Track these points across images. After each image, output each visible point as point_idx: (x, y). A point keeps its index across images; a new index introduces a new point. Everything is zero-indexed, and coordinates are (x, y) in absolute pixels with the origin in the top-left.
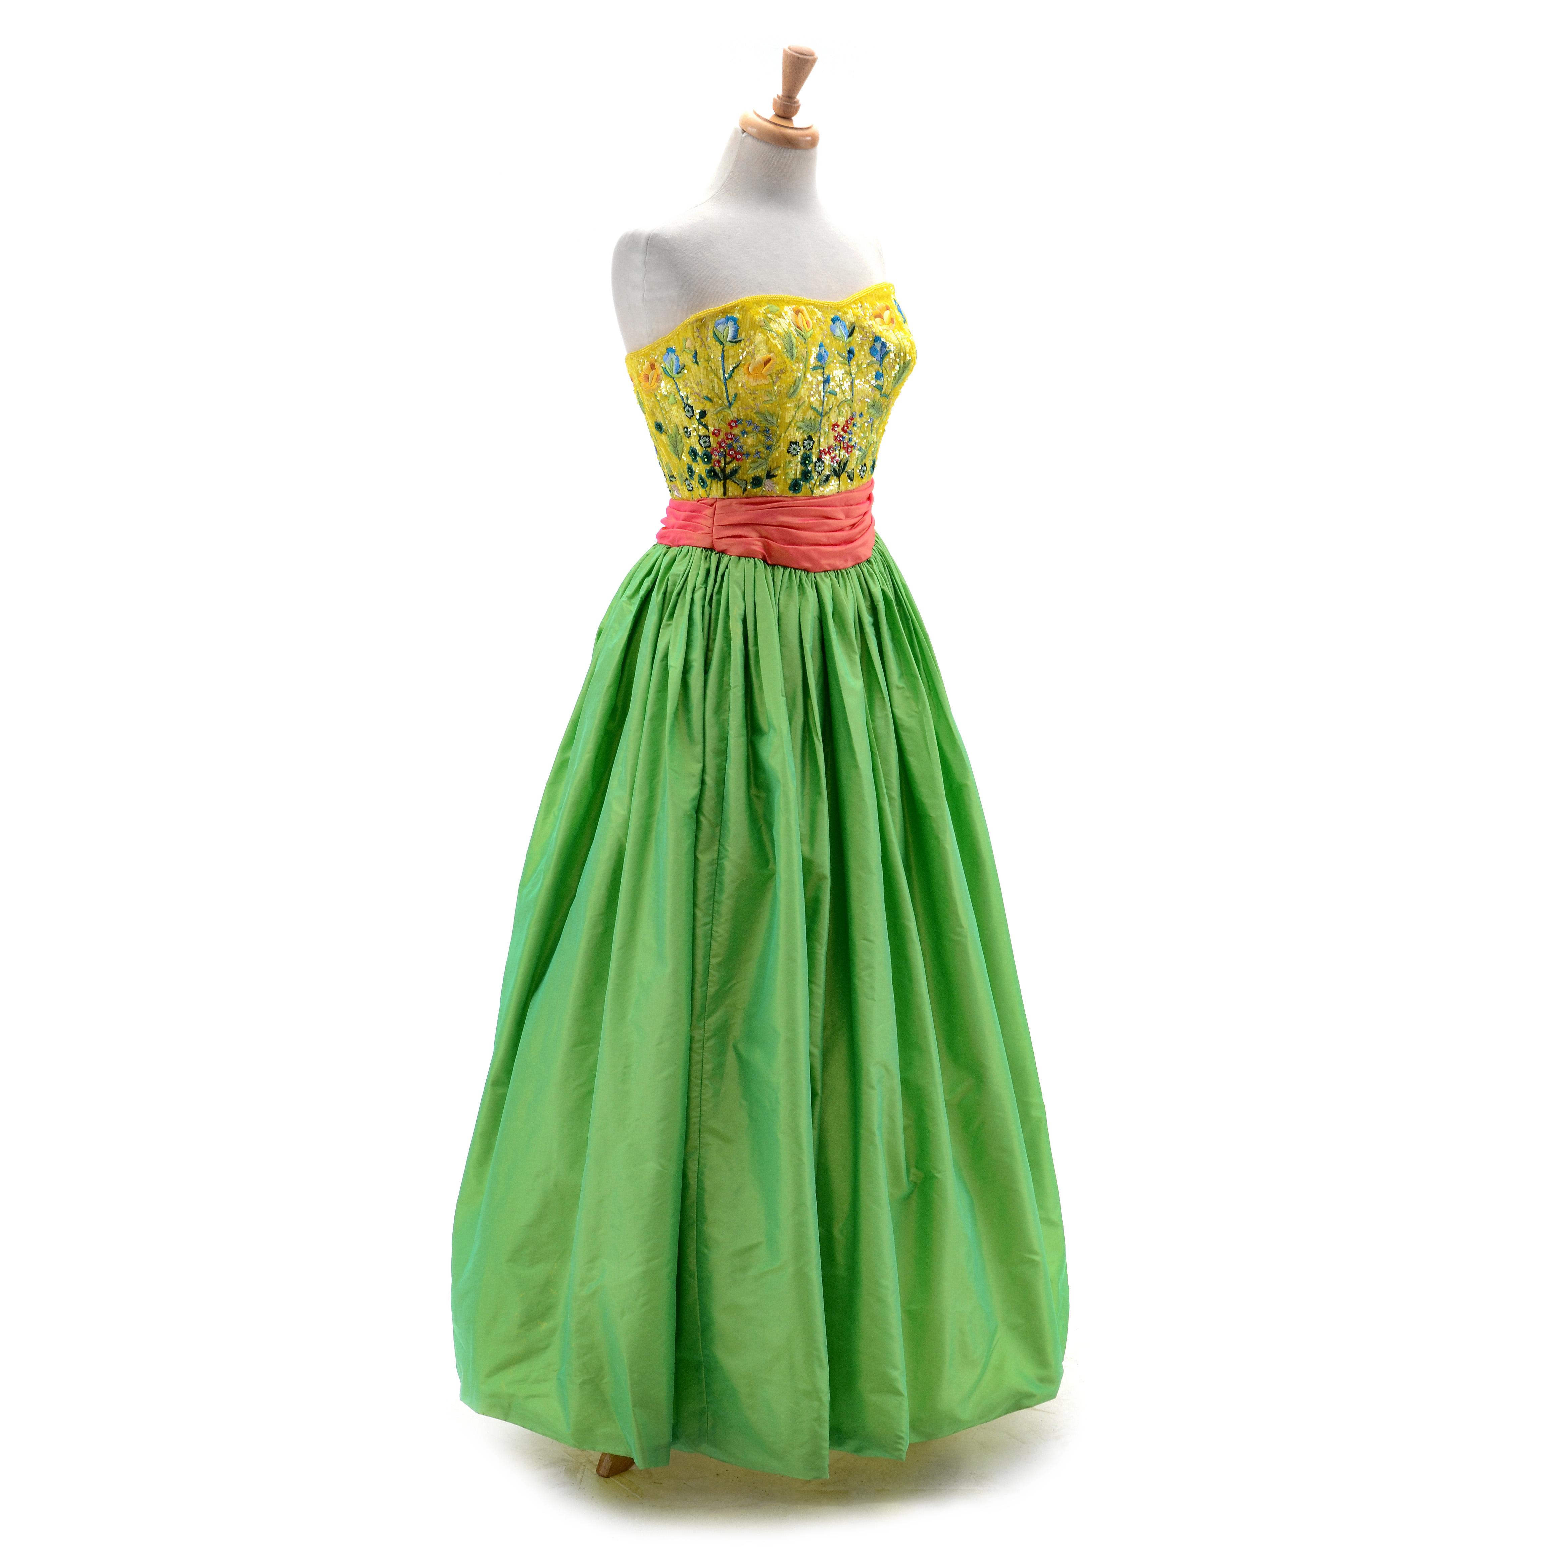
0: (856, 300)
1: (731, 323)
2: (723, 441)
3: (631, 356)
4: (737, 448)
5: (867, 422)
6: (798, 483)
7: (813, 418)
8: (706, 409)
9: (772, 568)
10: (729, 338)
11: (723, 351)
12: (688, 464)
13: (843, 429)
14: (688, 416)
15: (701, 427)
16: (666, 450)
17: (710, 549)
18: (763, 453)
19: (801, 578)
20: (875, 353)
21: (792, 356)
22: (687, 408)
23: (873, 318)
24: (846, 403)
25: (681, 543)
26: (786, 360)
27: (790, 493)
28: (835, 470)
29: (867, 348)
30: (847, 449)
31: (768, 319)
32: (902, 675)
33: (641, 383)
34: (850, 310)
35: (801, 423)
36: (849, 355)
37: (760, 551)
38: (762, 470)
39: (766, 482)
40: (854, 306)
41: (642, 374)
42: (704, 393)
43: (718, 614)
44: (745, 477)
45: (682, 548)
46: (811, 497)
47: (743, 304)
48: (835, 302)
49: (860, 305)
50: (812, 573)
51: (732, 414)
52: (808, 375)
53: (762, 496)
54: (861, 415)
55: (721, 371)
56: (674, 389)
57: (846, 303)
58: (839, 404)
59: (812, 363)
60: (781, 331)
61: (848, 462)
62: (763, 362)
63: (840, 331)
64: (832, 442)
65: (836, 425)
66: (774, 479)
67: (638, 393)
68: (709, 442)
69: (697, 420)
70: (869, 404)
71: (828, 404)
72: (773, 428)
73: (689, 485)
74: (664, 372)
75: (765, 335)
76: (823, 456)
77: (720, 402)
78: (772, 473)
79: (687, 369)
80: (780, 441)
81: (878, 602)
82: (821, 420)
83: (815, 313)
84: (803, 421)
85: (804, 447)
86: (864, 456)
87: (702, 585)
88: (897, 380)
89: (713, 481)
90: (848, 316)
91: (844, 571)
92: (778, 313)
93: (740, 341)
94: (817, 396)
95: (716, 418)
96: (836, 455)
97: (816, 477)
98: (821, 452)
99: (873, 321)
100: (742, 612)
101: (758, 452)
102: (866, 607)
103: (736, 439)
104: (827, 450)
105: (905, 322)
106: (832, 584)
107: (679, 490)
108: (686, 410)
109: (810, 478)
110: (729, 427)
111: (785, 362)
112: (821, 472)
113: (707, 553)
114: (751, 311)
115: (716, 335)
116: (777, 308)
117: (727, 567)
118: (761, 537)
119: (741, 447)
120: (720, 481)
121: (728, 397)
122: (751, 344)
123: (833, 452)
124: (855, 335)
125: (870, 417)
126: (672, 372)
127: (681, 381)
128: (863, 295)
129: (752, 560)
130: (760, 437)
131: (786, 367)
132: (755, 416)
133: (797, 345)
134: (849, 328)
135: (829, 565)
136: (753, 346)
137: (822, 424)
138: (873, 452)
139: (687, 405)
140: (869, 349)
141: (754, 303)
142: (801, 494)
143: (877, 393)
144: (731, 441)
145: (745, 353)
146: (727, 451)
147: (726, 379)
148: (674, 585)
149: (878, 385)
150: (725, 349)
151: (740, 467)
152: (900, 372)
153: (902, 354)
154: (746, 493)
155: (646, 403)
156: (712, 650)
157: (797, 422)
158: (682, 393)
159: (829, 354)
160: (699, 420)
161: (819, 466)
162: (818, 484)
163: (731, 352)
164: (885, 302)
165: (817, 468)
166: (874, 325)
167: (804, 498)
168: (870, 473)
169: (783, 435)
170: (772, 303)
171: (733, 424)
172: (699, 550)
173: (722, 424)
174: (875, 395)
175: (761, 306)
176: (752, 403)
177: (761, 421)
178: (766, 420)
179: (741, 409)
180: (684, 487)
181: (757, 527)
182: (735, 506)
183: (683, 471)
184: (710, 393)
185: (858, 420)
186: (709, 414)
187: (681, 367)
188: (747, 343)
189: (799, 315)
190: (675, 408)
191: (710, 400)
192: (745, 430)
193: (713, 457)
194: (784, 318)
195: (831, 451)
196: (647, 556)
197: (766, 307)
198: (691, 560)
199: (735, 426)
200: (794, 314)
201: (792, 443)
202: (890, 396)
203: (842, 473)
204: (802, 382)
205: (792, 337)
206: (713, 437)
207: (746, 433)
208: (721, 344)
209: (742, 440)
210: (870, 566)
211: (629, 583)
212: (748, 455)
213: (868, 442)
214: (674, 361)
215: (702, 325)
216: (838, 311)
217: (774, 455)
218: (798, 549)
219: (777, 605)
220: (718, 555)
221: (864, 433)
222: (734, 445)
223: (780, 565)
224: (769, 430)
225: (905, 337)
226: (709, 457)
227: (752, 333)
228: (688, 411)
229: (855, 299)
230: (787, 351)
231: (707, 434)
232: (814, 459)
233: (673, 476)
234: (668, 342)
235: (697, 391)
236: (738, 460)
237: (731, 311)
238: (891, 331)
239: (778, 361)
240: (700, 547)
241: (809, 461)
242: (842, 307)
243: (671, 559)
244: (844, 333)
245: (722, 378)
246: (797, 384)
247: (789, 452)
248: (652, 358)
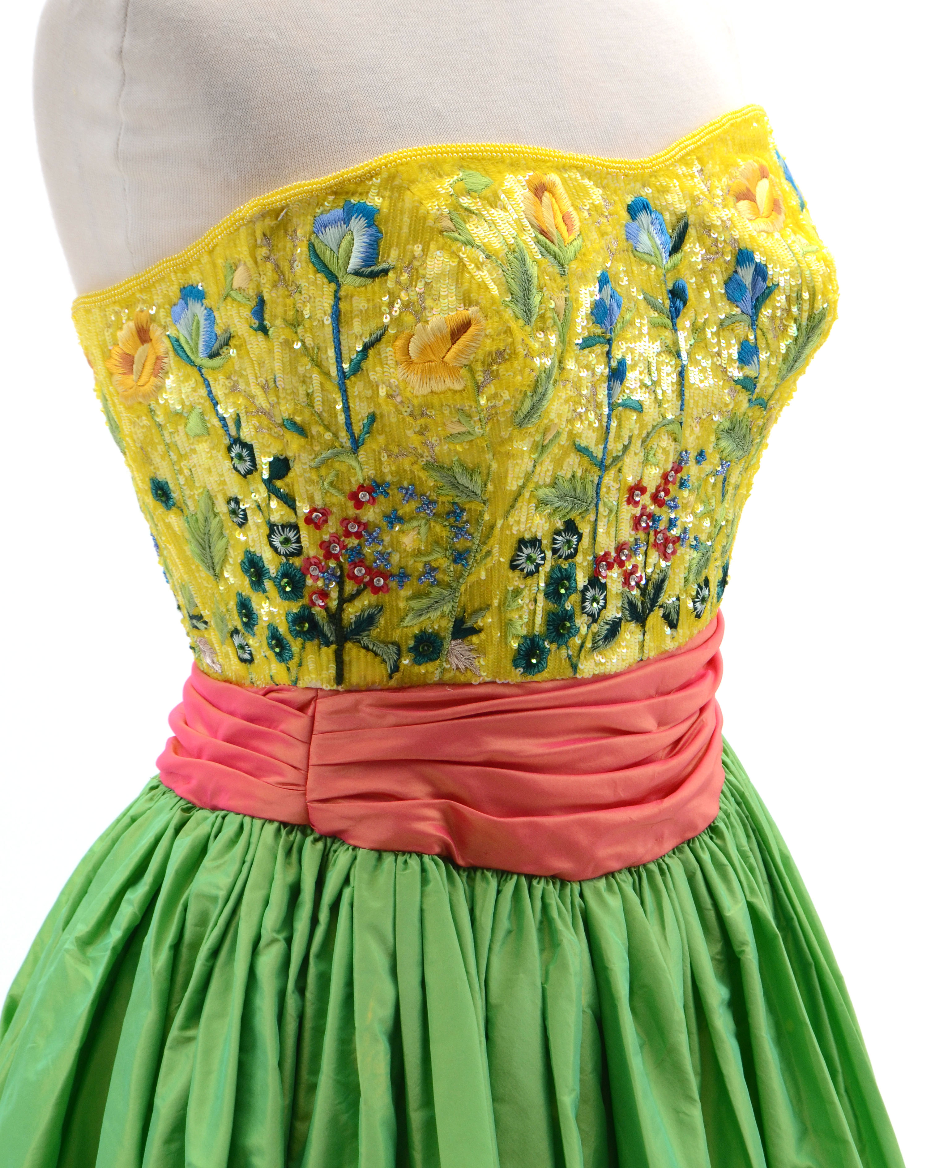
0: (688, 154)
1: (357, 224)
2: (335, 539)
3: (85, 303)
4: (372, 558)
5: (715, 473)
6: (538, 647)
7: (579, 474)
8: (290, 454)
9: (468, 877)
10: (355, 262)
11: (337, 299)
12: (239, 594)
13: (655, 498)
14: (240, 473)
15: (274, 504)
16: (181, 551)
17: (299, 825)
18: (445, 572)
19: (548, 901)
20: (737, 295)
21: (528, 312)
22: (236, 449)
23: (731, 200)
24: (664, 429)
25: (221, 802)
26: (513, 325)
27: (516, 675)
28: (632, 605)
29: (716, 280)
30: (662, 548)
31: (462, 212)
32: (804, 1133)
33: (111, 374)
34: (675, 181)
35: (547, 490)
36: (673, 301)
37: (435, 836)
38: (443, 616)
39: (451, 645)
40: (681, 170)
41: (116, 352)
42: (285, 410)
43: (322, 1013)
44: (396, 636)
45: (224, 818)
46: (570, 681)
47: (393, 170)
48: (635, 161)
49: (697, 167)
50: (574, 884)
51: (362, 470)
52: (570, 365)
53: (441, 684)
54: (701, 456)
55: (331, 353)
56: (202, 397)
57: (663, 162)
58: (648, 434)
59: (579, 330)
60: (496, 244)
61: (666, 583)
62: (449, 330)
63: (651, 237)
64: (627, 534)
65: (639, 488)
66: (475, 639)
67: (107, 400)
68: (298, 541)
69: (264, 481)
70: (721, 427)
71: (618, 437)
72: (473, 506)
73: (242, 647)
74: (175, 350)
75: (454, 254)
76: (603, 572)
77: (328, 436)
78: (468, 625)
79: (235, 347)
80: (491, 541)
81: (743, 944)
82: (600, 478)
83: (587, 194)
84: (554, 484)
85: (555, 551)
86: (705, 562)
87: (279, 932)
88: (791, 362)
89: (308, 645)
90: (669, 198)
91: (653, 867)
92: (487, 193)
93: (385, 272)
94: (592, 416)
95: (314, 477)
96: (635, 567)
97: (584, 630)
98: (597, 560)
99: (733, 210)
100: (388, 1012)
101: (431, 570)
102: (713, 959)
103: (370, 534)
104: (613, 554)
105: (803, 206)
106: (627, 912)
107: (216, 653)
108: (233, 455)
109: (569, 632)
110: (351, 504)
111: (508, 331)
112: (599, 616)
113: (292, 838)
114: (414, 188)
115: (317, 256)
116: (486, 180)
117: (347, 881)
118: (438, 795)
119: (384, 556)
120: (328, 644)
121: (349, 425)
122: (412, 282)
123: (629, 557)
124: (687, 247)
125: (721, 459)
126: (195, 351)
127: (221, 377)
128: (703, 140)
129: (414, 862)
130: (438, 528)
131: (513, 343)
132: (423, 475)
133: (542, 282)
134: (673, 229)
135: (619, 857)
136: (420, 287)
137: (603, 490)
138: (724, 547)
139: (237, 441)
140: (722, 283)
141: (421, 167)
142: (545, 675)
143: (741, 398)
144: (356, 542)
145: (397, 306)
146: (346, 566)
147: (343, 376)
148: (203, 922)
149: (746, 377)
150: (342, 293)
151: (381, 609)
152: (801, 340)
153: (806, 296)
154: (397, 676)
155: (126, 427)
156: (308, 1117)
157: (538, 487)
158: (227, 411)
159: (624, 302)
160: (269, 483)
161: (594, 600)
162: (589, 645)
163: (360, 303)
164: (756, 158)
165: (587, 604)
166: (735, 219)
167: (549, 685)
168: (715, 600)
169: (500, 523)
170: (472, 166)
171: (363, 496)
172: (270, 829)
173: (332, 495)
174: (736, 404)
175: (440, 176)
176: (414, 440)
177: (440, 488)
178: (455, 485)
179: (384, 458)
180: (231, 651)
181: (429, 771)
182: (366, 712)
183: (228, 610)
184: (301, 413)
185: (692, 470)
186: (296, 470)
187: (222, 339)
188: (404, 277)
189: (544, 198)
190: (203, 447)
191: (301, 430)
192: (395, 510)
193: (309, 581)
194: (504, 208)
195: (624, 558)
196: (133, 820)
197: (456, 177)
198: (248, 858)
199: (368, 502)
200: (530, 195)
201: (522, 542)
202: (772, 402)
203: (651, 610)
204: (556, 381)
205: (529, 261)
206: (309, 532)
207: (400, 520)
208: (330, 281)
209: (387, 539)
210: (719, 842)
211: (83, 892)
212: (403, 576)
213: (714, 523)
214: (202, 322)
215: (278, 226)
216: (644, 186)
217: (472, 578)
218: (535, 826)
219: (483, 984)
220: (320, 845)
221: (706, 502)
222: (367, 550)
223: (488, 869)
224: (463, 510)
225: (810, 249)
226: (298, 582)
227: (418, 249)
228: (240, 457)
229: (685, 151)
230: (515, 300)
231: (293, 519)
232: (581, 580)
233: (199, 618)
234: (185, 271)
235: (265, 405)
236: (376, 590)
237: (360, 190)
238: (777, 235)
239: (491, 327)
240: (271, 821)
241: (566, 589)
242: (654, 174)
243: (193, 849)
244: (659, 242)
245: (334, 372)
246: (540, 390)
247: (513, 567)
248: (142, 311)
